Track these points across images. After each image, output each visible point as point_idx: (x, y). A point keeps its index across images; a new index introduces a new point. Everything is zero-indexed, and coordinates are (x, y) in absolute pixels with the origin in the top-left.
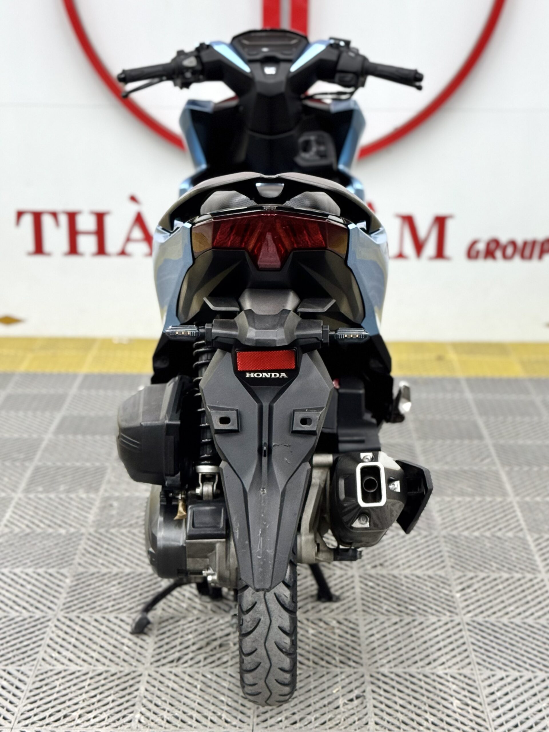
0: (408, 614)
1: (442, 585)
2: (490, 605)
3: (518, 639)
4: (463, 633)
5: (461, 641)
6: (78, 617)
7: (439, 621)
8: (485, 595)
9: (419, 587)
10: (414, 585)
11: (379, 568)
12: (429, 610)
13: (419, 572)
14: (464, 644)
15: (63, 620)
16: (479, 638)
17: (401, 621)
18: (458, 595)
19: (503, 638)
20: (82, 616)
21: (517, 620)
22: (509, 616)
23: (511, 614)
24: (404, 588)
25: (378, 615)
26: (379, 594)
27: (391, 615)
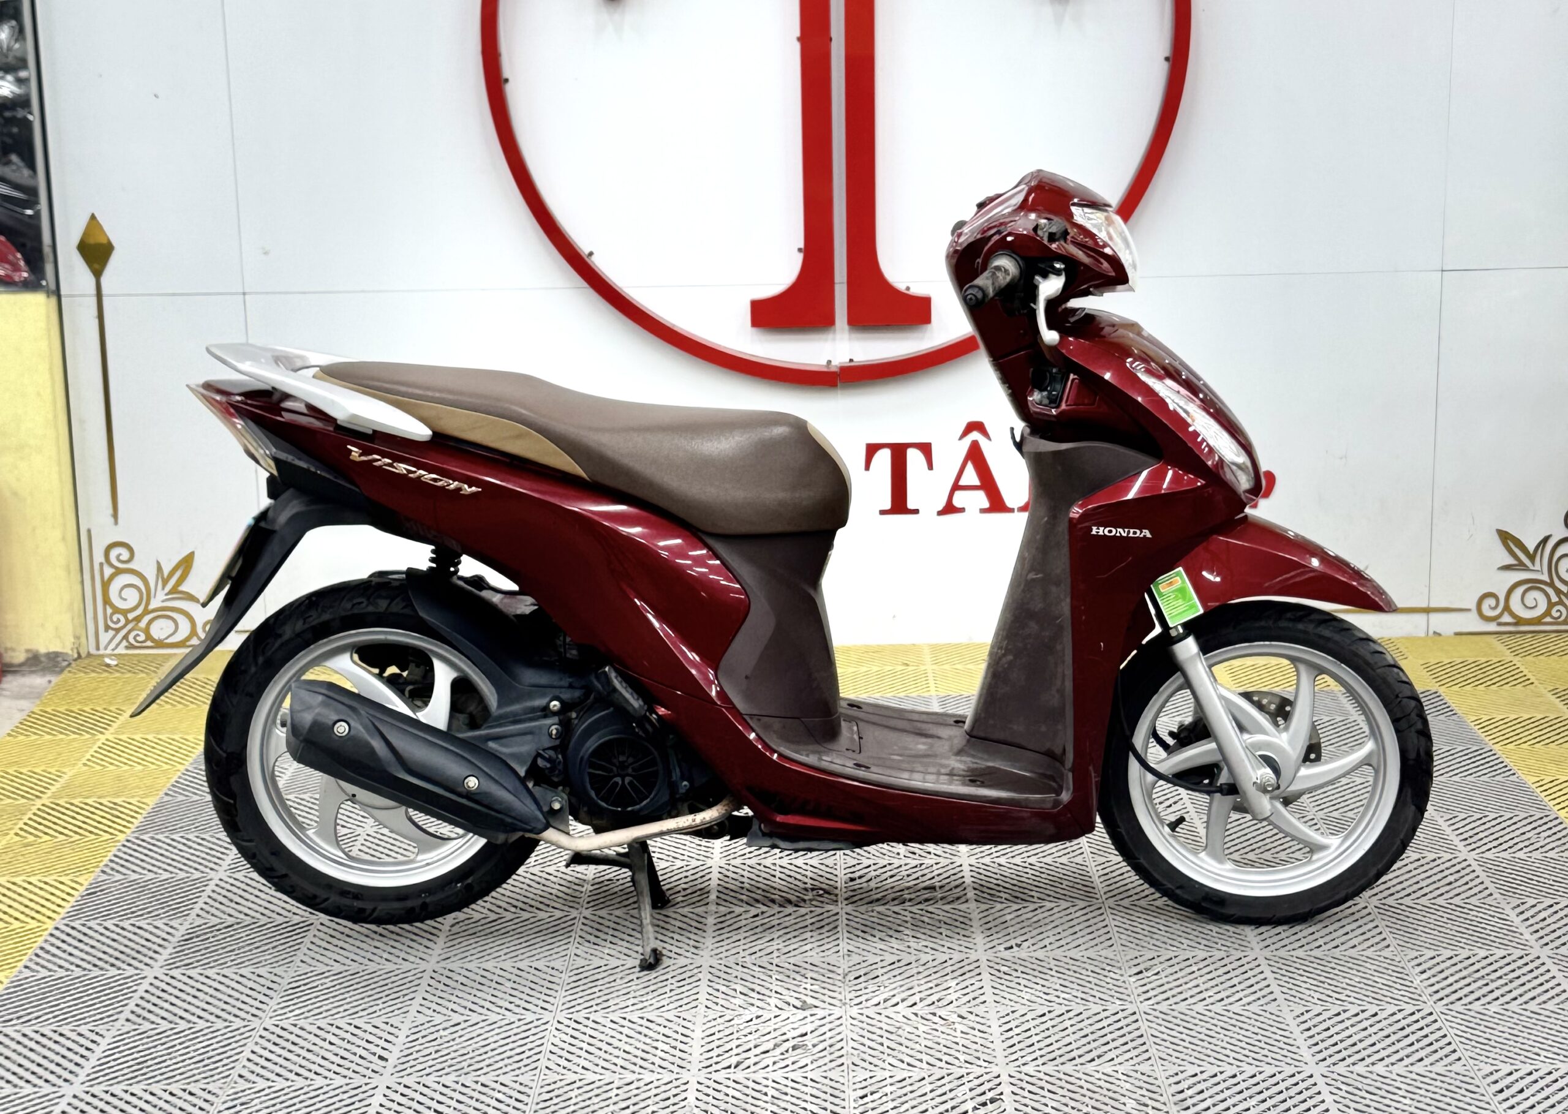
0: (1060, 1004)
1: (1109, 968)
2: (1177, 991)
3: (1218, 1029)
4: (1140, 1023)
6: (588, 1019)
7: (1105, 1011)
8: (1171, 978)
9: (1074, 972)
10: (1068, 970)
11: (1016, 949)
12: (1091, 999)
13: (1074, 953)
15: (567, 1022)
16: (1163, 1029)
17: (1050, 1012)
18: (1133, 979)
19: (1198, 1029)
20: (592, 1017)
21: (1218, 1008)
22: (1205, 1003)
23: (1209, 1001)
24: (1053, 973)
25: (1017, 1007)
26: (1017, 980)
27: (1034, 1006)
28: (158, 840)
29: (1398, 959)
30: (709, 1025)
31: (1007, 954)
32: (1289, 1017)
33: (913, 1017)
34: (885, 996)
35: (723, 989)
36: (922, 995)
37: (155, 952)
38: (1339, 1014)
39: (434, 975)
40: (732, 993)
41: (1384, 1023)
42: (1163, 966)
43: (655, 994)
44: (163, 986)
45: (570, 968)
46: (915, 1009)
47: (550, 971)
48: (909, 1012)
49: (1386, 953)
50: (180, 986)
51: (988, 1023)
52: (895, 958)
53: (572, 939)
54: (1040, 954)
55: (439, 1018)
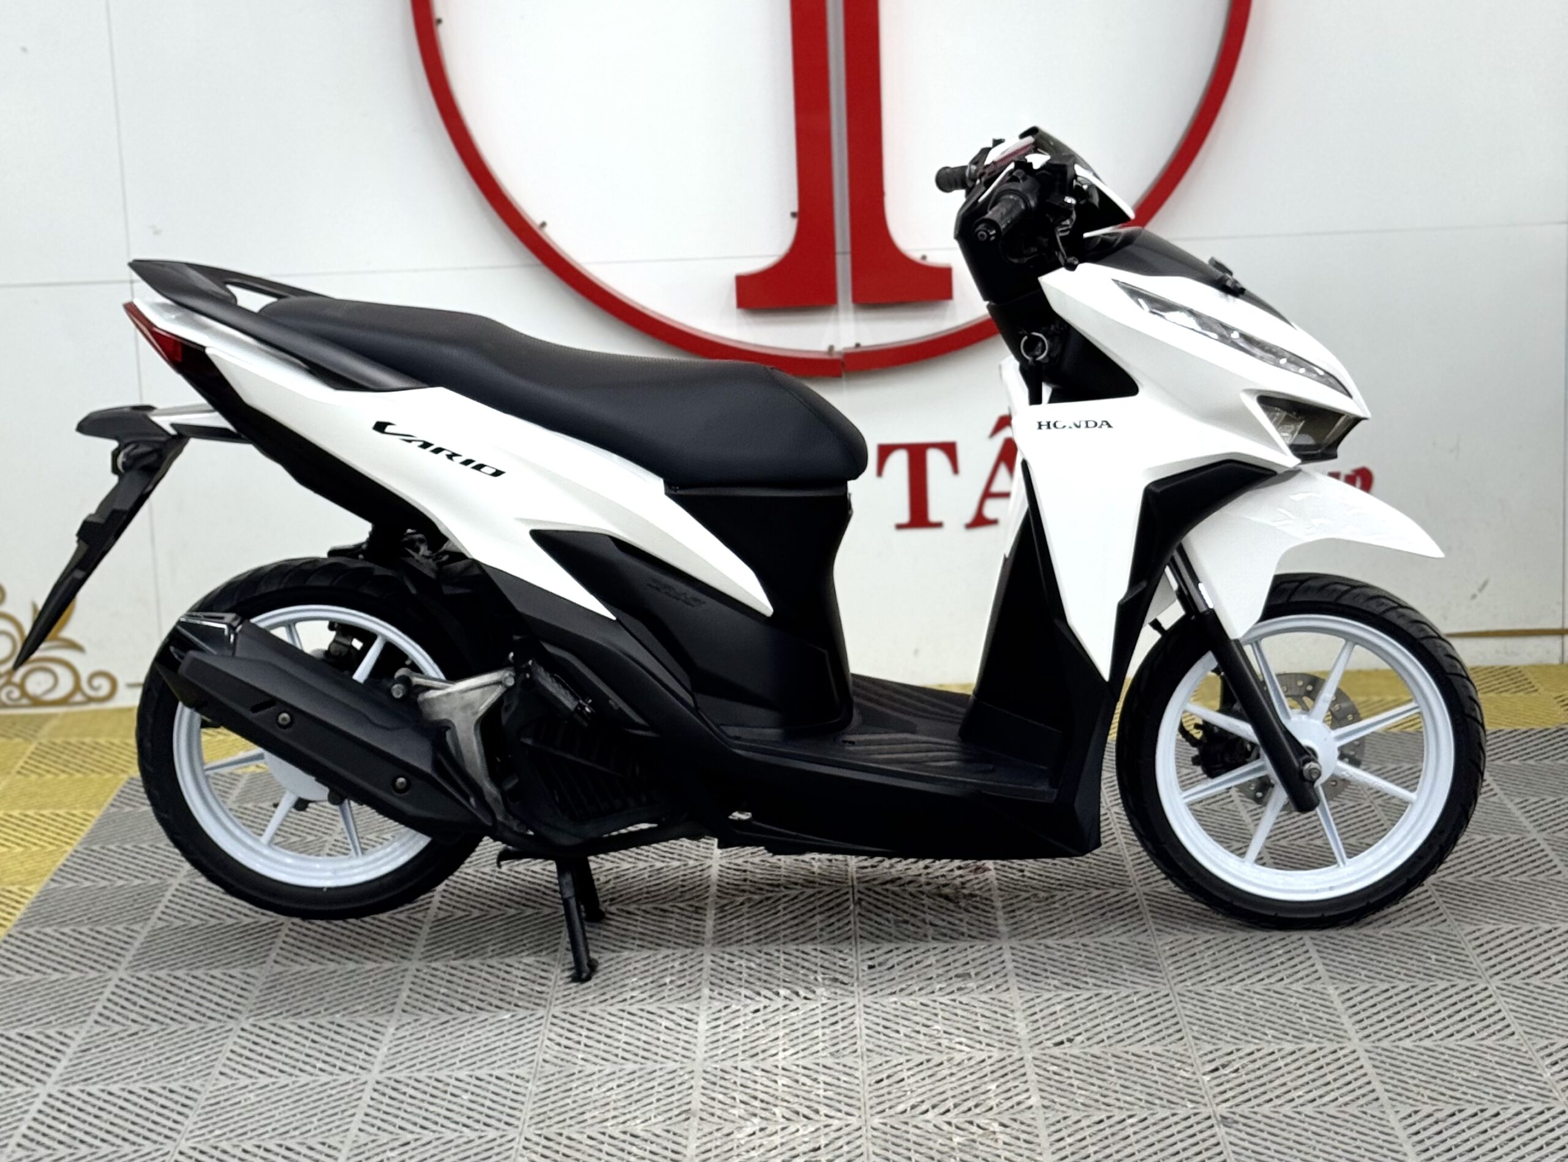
0: (1120, 1108)
1: (1178, 1065)
2: (1262, 1089)
3: (1309, 1134)
4: (1216, 1129)
5: (1213, 1141)
6: (561, 1135)
7: (1174, 1115)
8: (1252, 1076)
9: (1138, 1070)
10: (1131, 1068)
11: (1067, 1044)
12: (1157, 1101)
13: (1136, 1049)
14: (1218, 1144)
15: (536, 1139)
16: (1243, 1135)
17: (1109, 1118)
18: (1207, 1078)
19: (1285, 1134)
20: (566, 1132)
21: (1309, 1109)
22: (1293, 1104)
23: (1298, 1102)
24: (1112, 1072)
25: (1070, 1112)
26: (1069, 1081)
27: (1091, 1111)
28: (46, 934)
29: (1524, 1049)
30: (705, 1140)
31: (1056, 1051)
32: (1393, 1120)
33: (946, 1127)
34: (913, 1102)
35: (721, 1097)
36: (956, 1100)
37: (48, 1065)
38: (1453, 1115)
39: (378, 1087)
40: (729, 1101)
41: (1508, 1124)
42: (1245, 1061)
43: (639, 1104)
44: (59, 1105)
45: (538, 1076)
46: (948, 1117)
47: (513, 1079)
48: (940, 1121)
49: (1509, 1042)
50: (79, 1104)
51: (1036, 1132)
52: (923, 1058)
53: (538, 1043)
54: (1096, 1050)
55: (384, 1137)
